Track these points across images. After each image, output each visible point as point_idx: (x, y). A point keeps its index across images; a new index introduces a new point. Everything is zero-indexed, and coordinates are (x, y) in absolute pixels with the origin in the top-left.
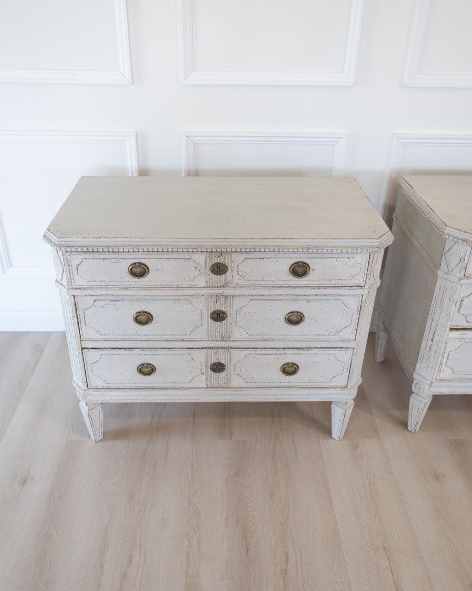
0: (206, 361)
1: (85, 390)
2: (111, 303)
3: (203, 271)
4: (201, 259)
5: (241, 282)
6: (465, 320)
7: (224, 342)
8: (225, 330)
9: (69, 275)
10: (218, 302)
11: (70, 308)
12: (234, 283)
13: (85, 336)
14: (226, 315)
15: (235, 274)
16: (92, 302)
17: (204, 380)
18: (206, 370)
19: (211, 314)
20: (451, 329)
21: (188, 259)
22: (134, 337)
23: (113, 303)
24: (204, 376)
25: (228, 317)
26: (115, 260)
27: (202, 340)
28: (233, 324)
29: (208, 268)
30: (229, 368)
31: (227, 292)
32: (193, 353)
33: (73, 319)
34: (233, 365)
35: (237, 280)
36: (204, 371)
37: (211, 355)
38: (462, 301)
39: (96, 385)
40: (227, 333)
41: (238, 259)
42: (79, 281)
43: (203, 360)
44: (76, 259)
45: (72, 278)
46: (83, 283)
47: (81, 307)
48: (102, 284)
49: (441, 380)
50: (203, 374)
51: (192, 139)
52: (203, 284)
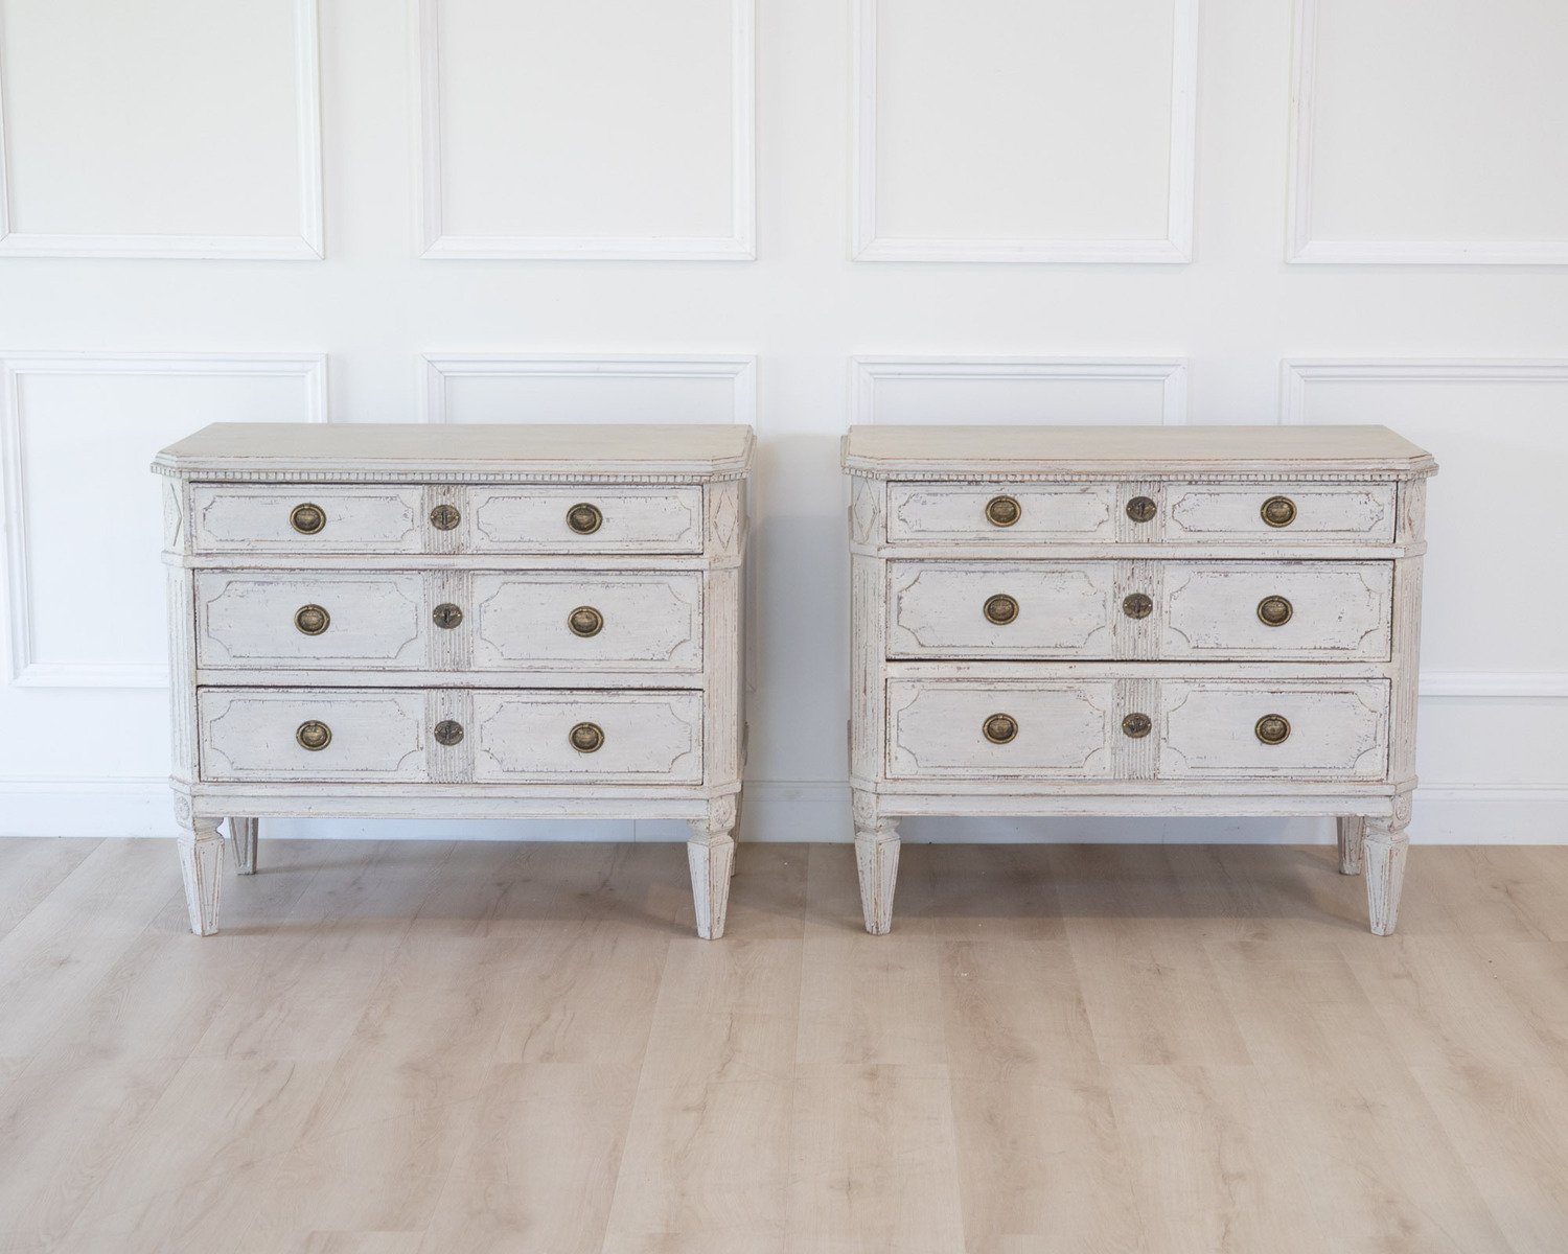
0: (428, 719)
1: (195, 784)
2: (257, 588)
3: (417, 522)
4: (413, 497)
5: (485, 545)
6: (916, 643)
7: (459, 674)
8: (459, 648)
9: (188, 526)
10: (447, 586)
11: (184, 598)
12: (472, 548)
13: (205, 660)
14: (460, 613)
15: (474, 527)
16: (225, 585)
17: (424, 766)
18: (427, 738)
19: (434, 613)
20: (888, 660)
21: (392, 498)
22: (294, 662)
23: (261, 588)
24: (423, 755)
25: (464, 619)
26: (269, 500)
27: (418, 670)
28: (474, 634)
29: (427, 516)
30: (471, 733)
31: (461, 562)
32: (403, 698)
33: (188, 620)
34: (477, 728)
35: (478, 541)
36: (422, 741)
37: (436, 702)
38: (900, 598)
39: (216, 775)
40: (464, 654)
41: (477, 496)
42: (206, 541)
43: (421, 716)
44: (205, 495)
45: (194, 533)
46: (214, 546)
47: (203, 597)
48: (244, 546)
49: (895, 779)
50: (422, 749)
51: (440, 366)
52: (418, 548)
